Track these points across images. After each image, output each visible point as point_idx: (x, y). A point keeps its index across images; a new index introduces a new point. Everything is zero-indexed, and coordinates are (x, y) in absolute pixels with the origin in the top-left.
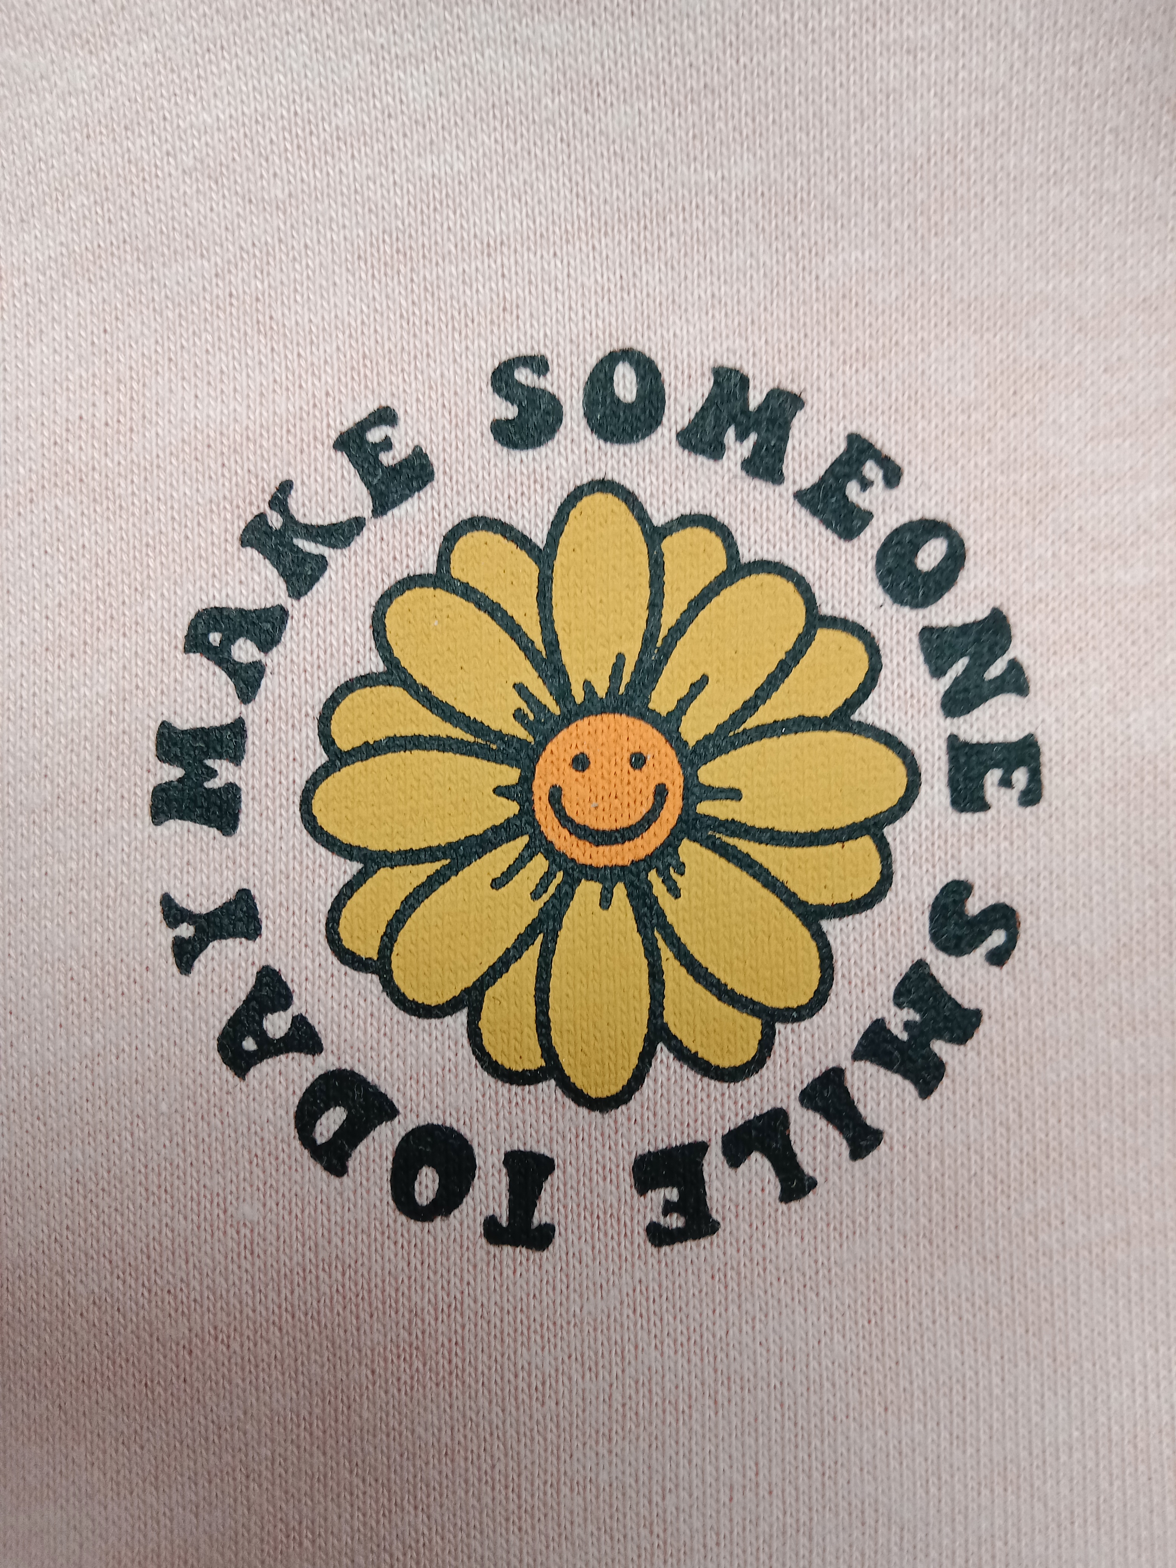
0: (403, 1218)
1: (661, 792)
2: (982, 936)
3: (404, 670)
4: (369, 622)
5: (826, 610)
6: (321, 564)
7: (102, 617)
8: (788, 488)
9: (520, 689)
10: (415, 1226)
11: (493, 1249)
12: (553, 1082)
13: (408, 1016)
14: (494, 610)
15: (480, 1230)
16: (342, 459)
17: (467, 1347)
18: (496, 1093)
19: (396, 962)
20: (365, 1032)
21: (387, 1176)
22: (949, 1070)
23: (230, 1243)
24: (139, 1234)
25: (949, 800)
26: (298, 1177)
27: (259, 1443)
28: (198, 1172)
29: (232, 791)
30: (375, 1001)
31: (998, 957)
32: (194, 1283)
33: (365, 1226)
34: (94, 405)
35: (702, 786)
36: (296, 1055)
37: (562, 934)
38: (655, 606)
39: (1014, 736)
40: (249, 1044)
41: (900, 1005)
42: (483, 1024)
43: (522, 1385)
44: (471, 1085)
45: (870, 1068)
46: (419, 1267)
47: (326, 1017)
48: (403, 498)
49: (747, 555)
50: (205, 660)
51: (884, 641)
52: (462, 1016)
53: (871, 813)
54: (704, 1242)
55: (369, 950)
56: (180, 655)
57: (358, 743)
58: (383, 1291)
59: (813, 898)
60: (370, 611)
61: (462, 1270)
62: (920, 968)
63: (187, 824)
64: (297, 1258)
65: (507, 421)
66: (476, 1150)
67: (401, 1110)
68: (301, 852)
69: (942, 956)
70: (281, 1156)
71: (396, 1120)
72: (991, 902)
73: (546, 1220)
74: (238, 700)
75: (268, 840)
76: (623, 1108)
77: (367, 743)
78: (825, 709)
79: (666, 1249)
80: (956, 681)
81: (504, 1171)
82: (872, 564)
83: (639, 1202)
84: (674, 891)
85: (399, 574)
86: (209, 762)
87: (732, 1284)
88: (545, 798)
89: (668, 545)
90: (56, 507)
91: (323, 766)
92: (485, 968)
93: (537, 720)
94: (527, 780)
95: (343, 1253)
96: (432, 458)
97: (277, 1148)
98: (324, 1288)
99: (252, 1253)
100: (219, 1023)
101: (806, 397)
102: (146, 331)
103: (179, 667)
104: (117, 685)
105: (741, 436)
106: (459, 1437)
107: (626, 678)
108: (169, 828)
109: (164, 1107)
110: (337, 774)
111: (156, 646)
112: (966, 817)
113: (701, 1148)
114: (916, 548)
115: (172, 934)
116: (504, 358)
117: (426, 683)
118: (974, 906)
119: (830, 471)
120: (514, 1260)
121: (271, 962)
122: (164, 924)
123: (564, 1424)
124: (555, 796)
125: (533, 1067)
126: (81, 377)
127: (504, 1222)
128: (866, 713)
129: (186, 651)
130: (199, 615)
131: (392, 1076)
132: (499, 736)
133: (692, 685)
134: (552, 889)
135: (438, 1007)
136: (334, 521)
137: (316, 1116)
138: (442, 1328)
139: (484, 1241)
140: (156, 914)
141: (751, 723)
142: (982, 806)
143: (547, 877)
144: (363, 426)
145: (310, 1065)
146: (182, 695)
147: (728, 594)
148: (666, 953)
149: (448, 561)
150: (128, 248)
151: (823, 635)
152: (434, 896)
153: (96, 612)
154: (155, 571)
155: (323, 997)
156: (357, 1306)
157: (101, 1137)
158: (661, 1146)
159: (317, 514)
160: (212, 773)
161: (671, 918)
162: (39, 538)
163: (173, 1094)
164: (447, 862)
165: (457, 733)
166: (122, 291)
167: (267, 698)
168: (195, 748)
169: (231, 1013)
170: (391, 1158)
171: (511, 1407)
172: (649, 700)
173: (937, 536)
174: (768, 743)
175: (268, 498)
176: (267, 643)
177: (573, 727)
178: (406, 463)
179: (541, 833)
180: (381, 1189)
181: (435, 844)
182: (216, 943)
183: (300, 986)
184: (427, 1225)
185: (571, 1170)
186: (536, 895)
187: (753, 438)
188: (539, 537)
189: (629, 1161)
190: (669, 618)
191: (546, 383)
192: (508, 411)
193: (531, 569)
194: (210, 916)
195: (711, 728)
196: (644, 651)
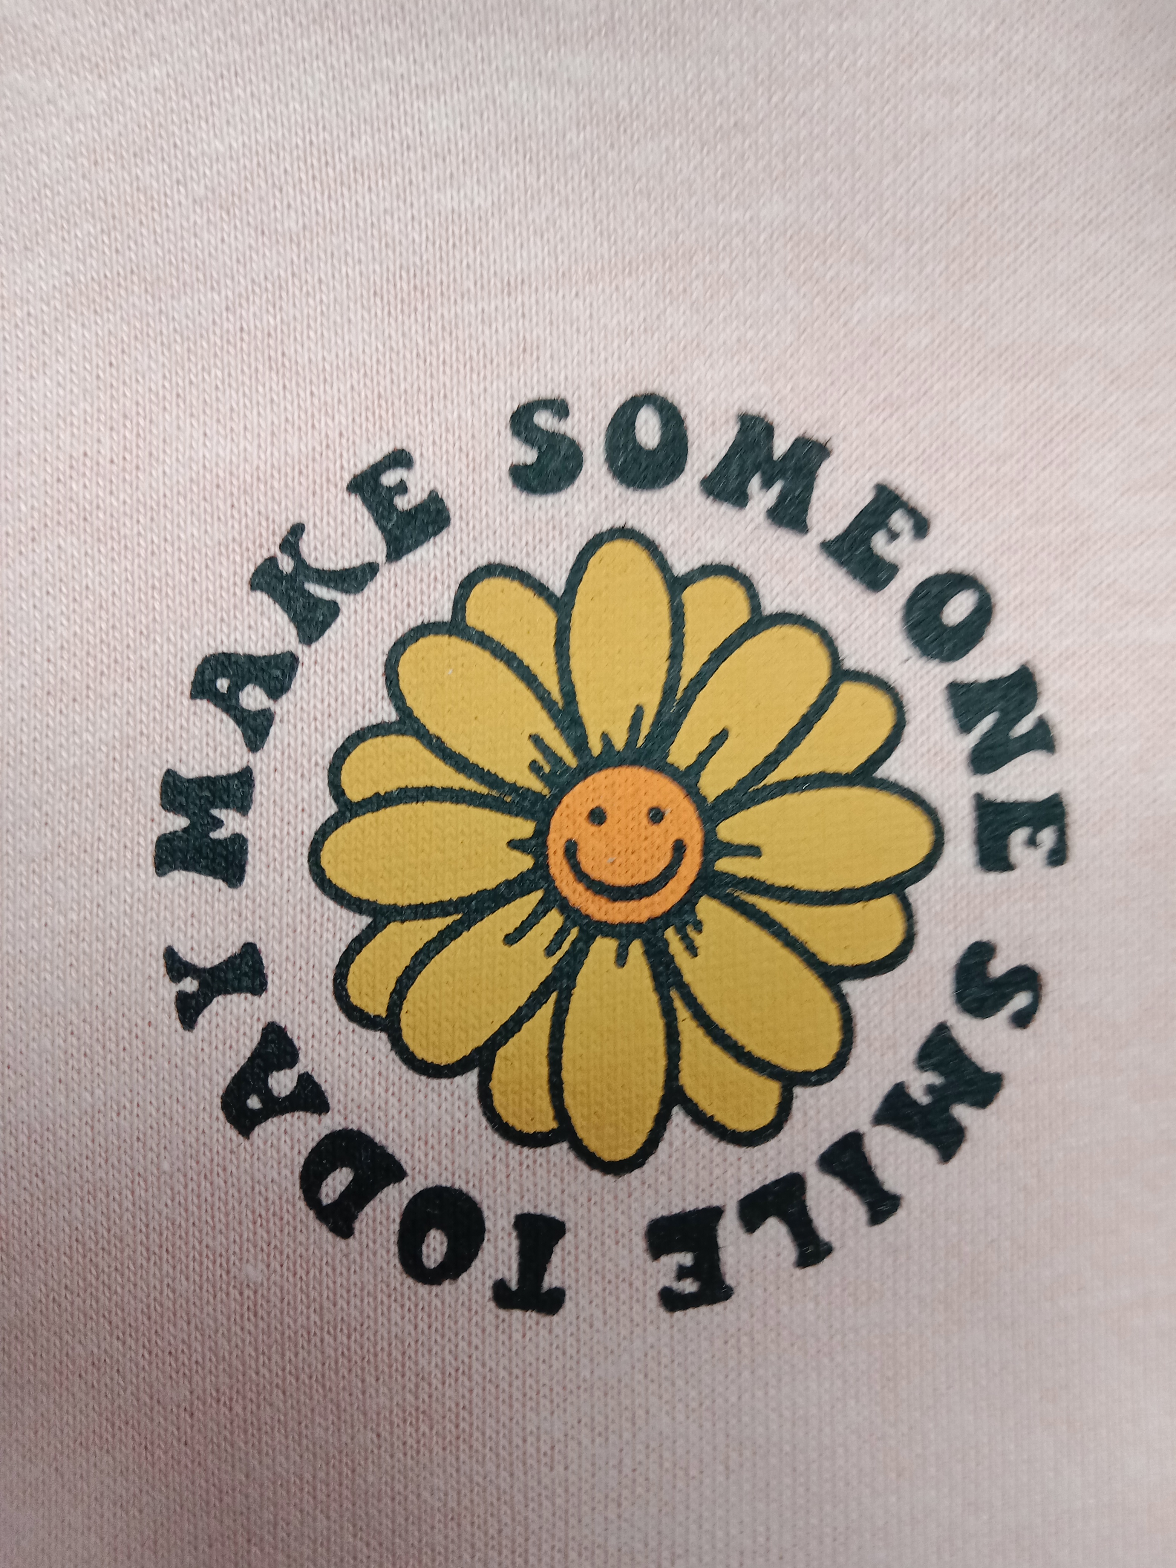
0: (410, 1281)
1: (679, 848)
2: (1005, 999)
3: (417, 720)
4: (381, 670)
5: (850, 663)
6: (333, 610)
7: (105, 660)
8: (814, 538)
9: (537, 740)
10: (423, 1290)
11: (503, 1313)
12: (565, 1145)
13: (417, 1076)
14: (510, 659)
15: (489, 1293)
16: (356, 502)
17: (476, 1411)
18: (507, 1155)
19: (405, 1020)
20: (373, 1092)
21: (394, 1238)
23: (233, 1305)
24: (140, 1294)
25: (975, 859)
26: (302, 1238)
27: (261, 1507)
28: (200, 1231)
29: (239, 842)
30: (384, 1060)
31: (1022, 1020)
32: (196, 1345)
33: (371, 1288)
34: (99, 441)
35: (721, 842)
36: (302, 1114)
37: (576, 992)
38: (676, 656)
39: (1041, 794)
40: (254, 1103)
41: (922, 1069)
42: (494, 1085)
43: (531, 1450)
44: (481, 1147)
45: (889, 1132)
46: (426, 1331)
47: (333, 1075)
48: (418, 544)
49: (769, 607)
50: (212, 707)
52: (473, 1077)
53: (895, 872)
54: (718, 1307)
55: (378, 1007)
56: (186, 701)
57: (368, 794)
58: (390, 1354)
59: (834, 958)
60: (383, 659)
61: (470, 1334)
62: (942, 1030)
63: (193, 875)
64: (302, 1320)
65: (526, 466)
66: (486, 1213)
67: (409, 1171)
68: (309, 905)
69: (965, 1018)
70: (286, 1216)
71: (404, 1182)
72: (1015, 964)
73: (556, 1284)
74: (245, 749)
75: (274, 893)
76: (637, 1172)
77: (377, 794)
78: (849, 764)
79: (678, 1314)
80: (985, 737)
81: (514, 1234)
82: (899, 616)
83: (652, 1266)
84: (692, 949)
85: (413, 621)
86: (215, 812)
87: (746, 1350)
88: (560, 852)
89: (690, 595)
90: (59, 547)
91: (332, 817)
92: (496, 1027)
93: (553, 773)
94: (542, 833)
95: (349, 1315)
96: (449, 503)
97: (281, 1209)
98: (329, 1351)
99: (255, 1315)
100: (222, 1081)
101: (833, 445)
102: (153, 365)
103: (185, 713)
104: (121, 732)
105: (767, 484)
106: (466, 1502)
107: (645, 730)
108: (173, 880)
109: (166, 1166)
110: (347, 826)
111: (161, 692)
112: (992, 876)
113: (716, 1213)
114: (943, 601)
115: (175, 988)
116: (523, 401)
117: (439, 733)
118: (998, 968)
119: (856, 522)
120: (524, 1324)
121: (277, 1019)
122: (167, 978)
123: (573, 1489)
124: (571, 850)
125: (544, 1129)
126: (85, 411)
127: (514, 1286)
128: (889, 770)
129: (194, 696)
130: (206, 660)
131: (400, 1136)
132: (514, 788)
133: (713, 739)
134: (566, 946)
135: (447, 1066)
136: (347, 566)
137: (323, 1177)
138: (449, 1392)
139: (492, 1305)
140: (159, 967)
141: (772, 778)
142: (1009, 866)
143: (562, 934)
144: (377, 469)
145: (316, 1124)
146: (188, 742)
147: (749, 646)
148: (683, 1013)
149: (464, 609)
150: (135, 279)
151: (847, 689)
152: (445, 952)
153: (99, 656)
154: (161, 614)
155: (330, 1055)
156: (363, 1369)
157: (101, 1195)
158: (676, 1210)
159: (330, 559)
160: (218, 823)
161: (688, 978)
162: (40, 578)
163: (175, 1153)
164: (457, 917)
165: (471, 785)
166: (129, 324)
167: (275, 747)
168: (200, 798)
169: (236, 1070)
170: (398, 1220)
171: (519, 1473)
172: (667, 755)
173: (965, 589)
174: (789, 800)
175: (278, 541)
176: (277, 690)
177: (589, 779)
178: (421, 508)
179: (555, 888)
180: (388, 1251)
181: (446, 898)
182: (220, 998)
183: (306, 1043)
184: (435, 1289)
185: (583, 1234)
186: (550, 951)
187: (777, 488)
188: (557, 585)
189: (642, 1225)
190: (689, 670)
191: (568, 427)
192: (528, 456)
193: (548, 618)
194: (214, 970)
195: (731, 783)
196: (663, 703)
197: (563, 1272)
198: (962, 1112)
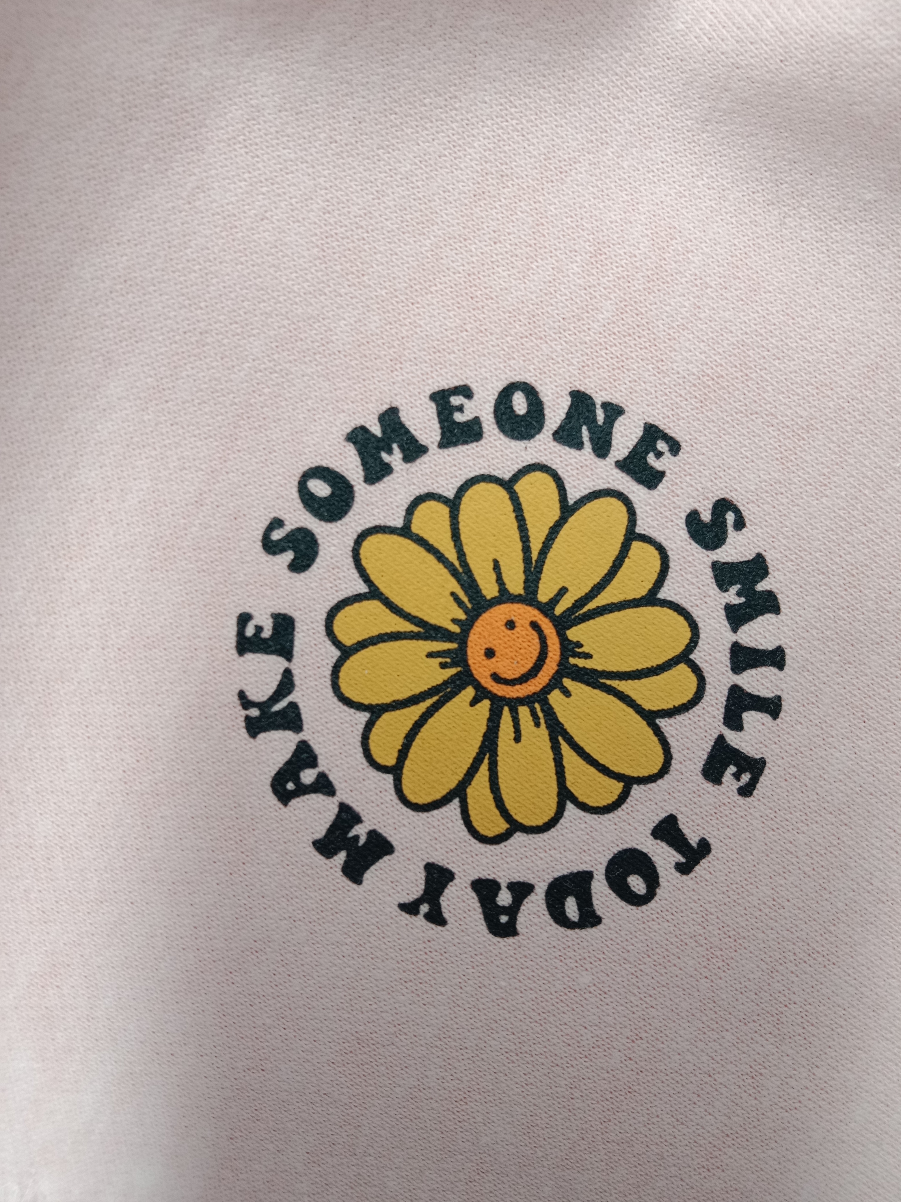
0: (644, 908)
1: (535, 626)
2: (724, 524)
3: (378, 705)
4: (340, 704)
5: (507, 476)
6: (293, 706)
7: (235, 834)
8: (433, 448)
9: (430, 655)
10: (652, 904)
11: (692, 875)
12: (635, 786)
13: (549, 832)
15: (678, 874)
16: (249, 656)
17: (729, 923)
18: (619, 817)
19: (519, 818)
20: (542, 859)
21: (618, 900)
22: (775, 590)
23: (592, 1000)
24: (555, 1041)
25: (646, 489)
26: (586, 944)
27: (699, 1059)
28: (546, 990)
29: (373, 835)
30: (530, 842)
31: (740, 524)
32: (599, 1032)
33: (634, 928)
34: (122, 760)
35: (546, 604)
36: (526, 900)
37: (566, 726)
38: (440, 557)
39: (640, 432)
40: (504, 919)
41: (726, 591)
42: (581, 799)
43: (767, 911)
44: (606, 827)
45: (745, 628)
46: (673, 917)
47: (519, 872)
48: (292, 641)
49: (450, 494)
50: (297, 799)
51: (543, 460)
53: (623, 531)
54: (766, 771)
55: (503, 826)
56: (284, 810)
57: (396, 755)
58: (672, 943)
60: (335, 699)
61: (690, 898)
62: (715, 566)
63: (373, 868)
65: (293, 560)
66: (639, 847)
67: (592, 869)
68: (429, 823)
69: (718, 551)
70: (569, 944)
71: (595, 875)
72: (711, 506)
73: (697, 839)
74: (330, 798)
75: (410, 835)
76: (673, 762)
77: (400, 751)
79: (755, 792)
80: (591, 439)
81: (659, 841)
82: (502, 436)
83: (723, 788)
84: (588, 656)
85: (328, 672)
86: (350, 835)
87: (797, 774)
88: (494, 684)
89: (415, 528)
90: (162, 817)
91: (394, 780)
92: (555, 777)
93: (452, 659)
94: (478, 686)
95: (639, 949)
96: (283, 611)
97: (564, 943)
98: (648, 971)
99: (605, 993)
101: (395, 404)
102: (103, 706)
103: (291, 815)
104: (276, 852)
105: (390, 452)
106: (768, 960)
107: (465, 599)
108: (367, 879)
109: (503, 984)
110: (404, 776)
111: (272, 818)
112: (660, 486)
113: (721, 739)
114: (511, 409)
115: (421, 916)
116: (260, 538)
117: (393, 699)
118: (706, 516)
119: (441, 422)
120: (705, 869)
121: (472, 879)
122: (414, 917)
123: (801, 905)
124: (496, 678)
125: (620, 790)
126: (102, 756)
127: (683, 860)
128: (573, 496)
129: (285, 804)
130: (273, 786)
132: (445, 683)
133: (494, 569)
134: (541, 715)
135: (556, 814)
136: (277, 683)
137: (563, 913)
138: (710, 928)
139: (684, 877)
140: (405, 917)
141: (535, 555)
142: (662, 474)
143: (534, 714)
144: (241, 633)
145: (536, 897)
146: (306, 823)
147: (463, 517)
148: (614, 683)
149: (340, 642)
150: (52, 683)
151: (518, 487)
152: (500, 775)
153: (231, 836)
154: (233, 791)
155: (508, 866)
156: (669, 961)
157: (494, 1025)
158: (705, 757)
159: (267, 689)
160: (356, 838)
161: (600, 668)
162: (171, 838)
163: (500, 974)
164: (487, 756)
165: (429, 702)
166: (73, 703)
167: (340, 783)
168: (338, 837)
169: (482, 916)
170: (611, 892)
171: (772, 923)
172: (484, 596)
173: (513, 393)
174: (551, 555)
175: (240, 708)
176: (313, 762)
177: (469, 644)
178: (275, 628)
179: (509, 699)
180: (622, 907)
181: (474, 754)
182: (442, 898)
183: (494, 873)
184: (656, 898)
185: (683, 809)
186: (537, 725)
187: (395, 446)
188: (362, 588)
189: (700, 778)
190: (452, 555)
191: (289, 527)
192: (289, 556)
193: (375, 605)
194: (426, 891)
195: (522, 577)
196: (459, 581)
197: (694, 832)
198: (762, 586)
